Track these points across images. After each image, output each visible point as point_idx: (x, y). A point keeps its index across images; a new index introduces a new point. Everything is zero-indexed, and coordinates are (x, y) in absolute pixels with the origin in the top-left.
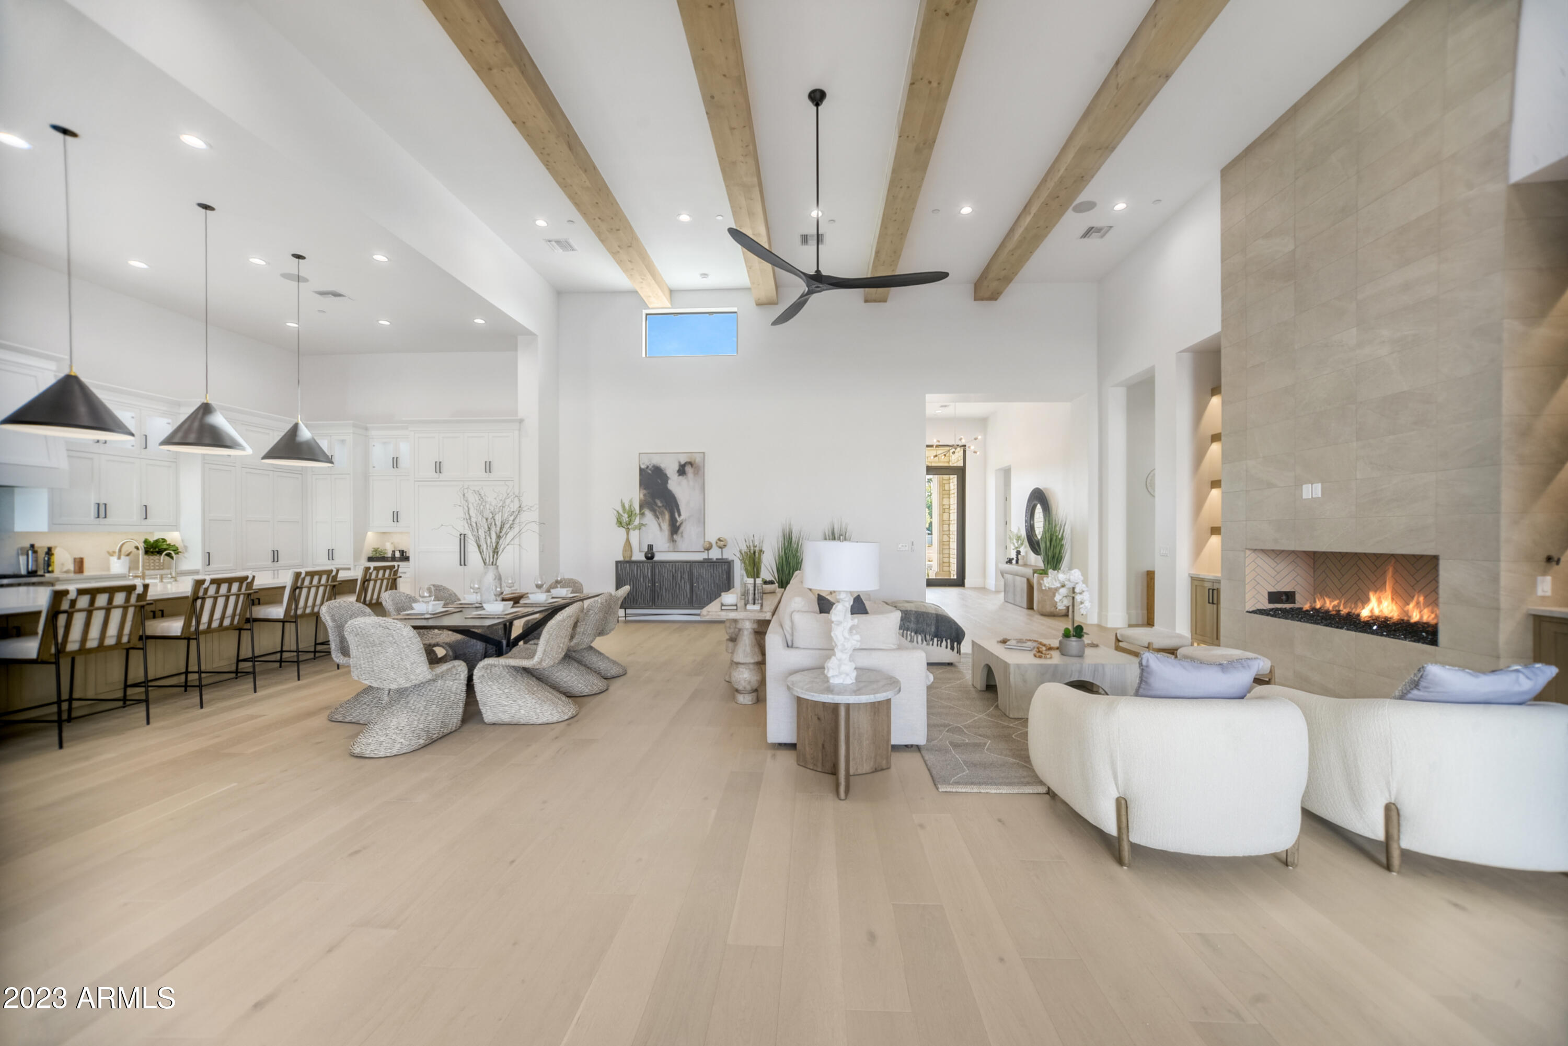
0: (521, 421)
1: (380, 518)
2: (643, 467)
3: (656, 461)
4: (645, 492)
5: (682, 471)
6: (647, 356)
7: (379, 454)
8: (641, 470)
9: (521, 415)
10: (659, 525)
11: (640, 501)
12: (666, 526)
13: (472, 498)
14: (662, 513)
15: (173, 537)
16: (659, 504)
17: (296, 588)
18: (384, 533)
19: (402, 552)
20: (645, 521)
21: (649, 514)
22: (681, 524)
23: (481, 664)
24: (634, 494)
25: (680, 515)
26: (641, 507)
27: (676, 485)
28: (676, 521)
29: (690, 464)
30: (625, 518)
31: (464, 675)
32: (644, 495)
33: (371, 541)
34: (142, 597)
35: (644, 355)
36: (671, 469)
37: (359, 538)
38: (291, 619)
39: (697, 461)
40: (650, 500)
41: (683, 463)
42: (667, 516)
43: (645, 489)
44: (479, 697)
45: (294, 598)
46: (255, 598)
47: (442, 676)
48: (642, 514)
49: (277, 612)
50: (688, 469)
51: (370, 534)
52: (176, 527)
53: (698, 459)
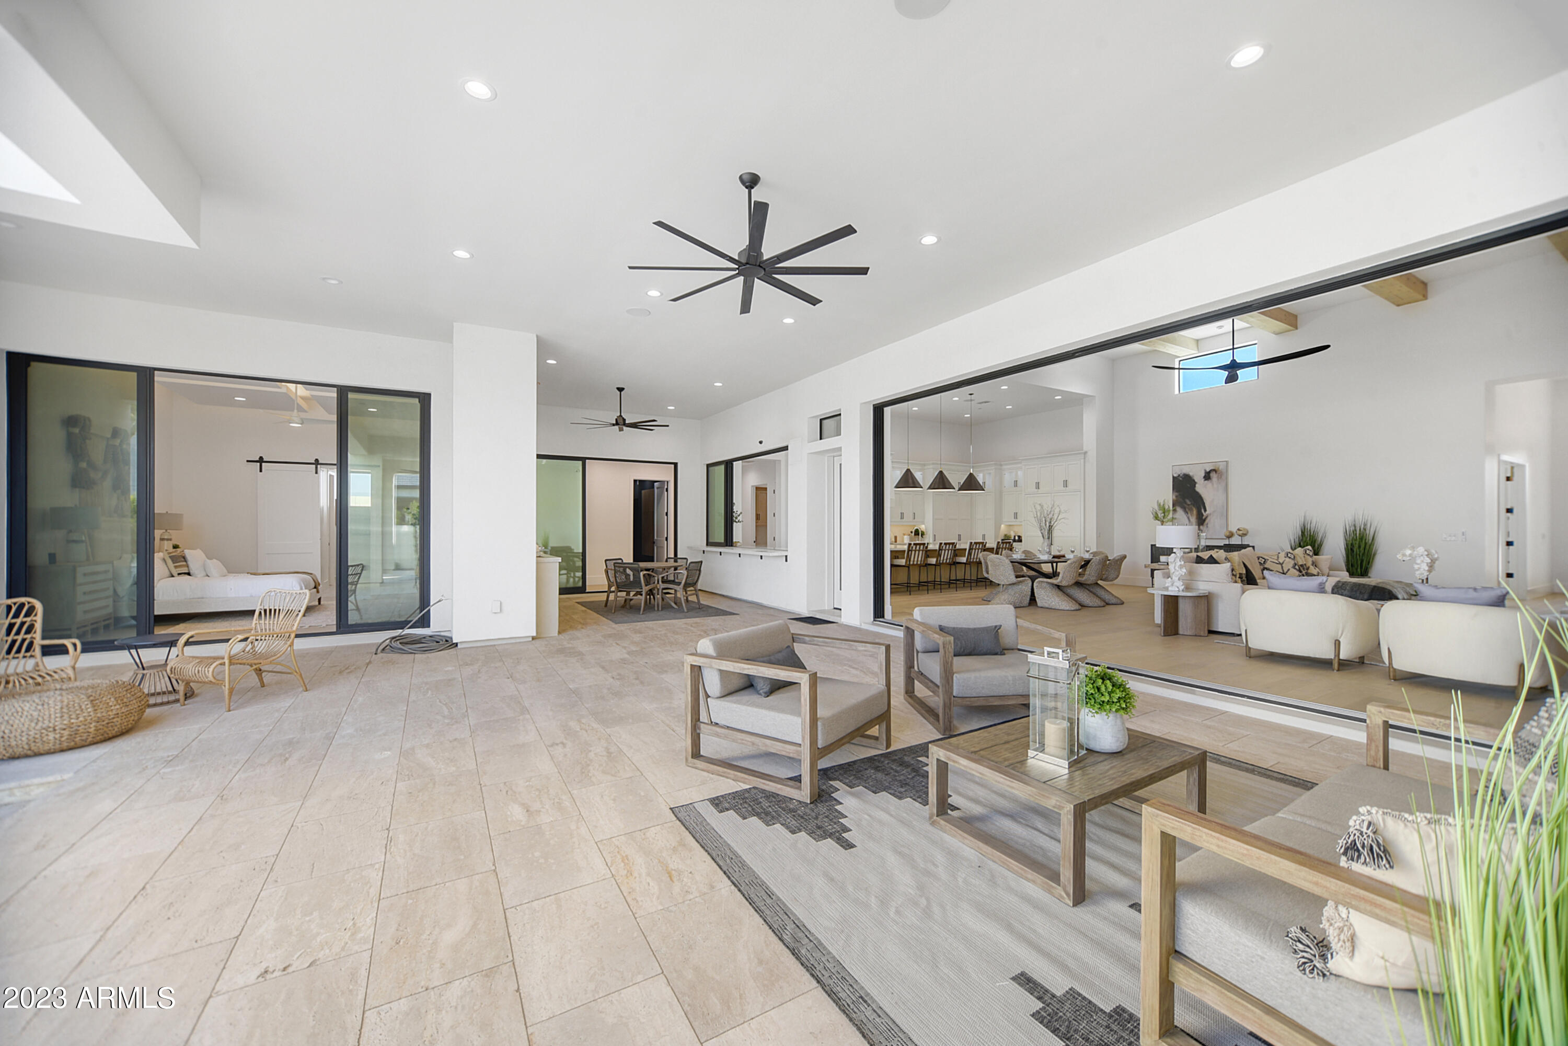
0: (1085, 453)
1: (1008, 518)
2: (1175, 475)
3: (1186, 470)
4: (1177, 494)
5: (1207, 476)
6: (1181, 392)
7: (1008, 478)
8: (1174, 477)
9: (1085, 449)
10: (1188, 518)
11: (1173, 501)
12: (1194, 519)
13: (1039, 508)
14: (1191, 510)
15: (922, 527)
16: (1189, 502)
17: (970, 549)
18: (1010, 525)
19: (1019, 537)
20: (1177, 516)
21: (1180, 511)
22: (1207, 517)
23: (1037, 581)
24: (1168, 496)
25: (1205, 510)
26: (1174, 505)
27: (1202, 488)
28: (1203, 515)
29: (1215, 470)
30: (1160, 515)
31: (1030, 584)
32: (1176, 497)
33: (1003, 529)
34: (927, 547)
35: (1177, 392)
36: (1198, 476)
37: (997, 527)
38: (968, 563)
39: (1220, 468)
40: (1181, 500)
41: (1208, 470)
42: (1195, 512)
43: (1177, 492)
44: (1036, 595)
45: (970, 554)
46: (957, 552)
47: (1021, 582)
48: (1175, 511)
49: (964, 560)
50: (1213, 475)
51: (1002, 526)
52: (923, 523)
53: (1222, 467)
